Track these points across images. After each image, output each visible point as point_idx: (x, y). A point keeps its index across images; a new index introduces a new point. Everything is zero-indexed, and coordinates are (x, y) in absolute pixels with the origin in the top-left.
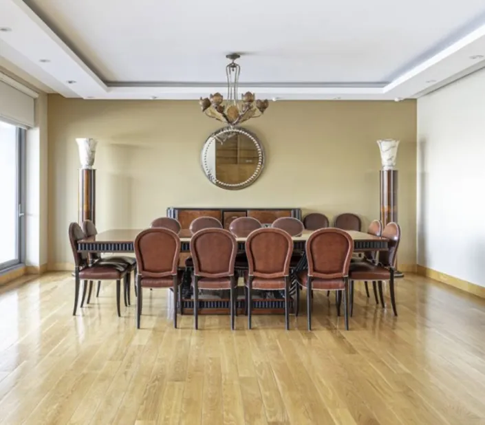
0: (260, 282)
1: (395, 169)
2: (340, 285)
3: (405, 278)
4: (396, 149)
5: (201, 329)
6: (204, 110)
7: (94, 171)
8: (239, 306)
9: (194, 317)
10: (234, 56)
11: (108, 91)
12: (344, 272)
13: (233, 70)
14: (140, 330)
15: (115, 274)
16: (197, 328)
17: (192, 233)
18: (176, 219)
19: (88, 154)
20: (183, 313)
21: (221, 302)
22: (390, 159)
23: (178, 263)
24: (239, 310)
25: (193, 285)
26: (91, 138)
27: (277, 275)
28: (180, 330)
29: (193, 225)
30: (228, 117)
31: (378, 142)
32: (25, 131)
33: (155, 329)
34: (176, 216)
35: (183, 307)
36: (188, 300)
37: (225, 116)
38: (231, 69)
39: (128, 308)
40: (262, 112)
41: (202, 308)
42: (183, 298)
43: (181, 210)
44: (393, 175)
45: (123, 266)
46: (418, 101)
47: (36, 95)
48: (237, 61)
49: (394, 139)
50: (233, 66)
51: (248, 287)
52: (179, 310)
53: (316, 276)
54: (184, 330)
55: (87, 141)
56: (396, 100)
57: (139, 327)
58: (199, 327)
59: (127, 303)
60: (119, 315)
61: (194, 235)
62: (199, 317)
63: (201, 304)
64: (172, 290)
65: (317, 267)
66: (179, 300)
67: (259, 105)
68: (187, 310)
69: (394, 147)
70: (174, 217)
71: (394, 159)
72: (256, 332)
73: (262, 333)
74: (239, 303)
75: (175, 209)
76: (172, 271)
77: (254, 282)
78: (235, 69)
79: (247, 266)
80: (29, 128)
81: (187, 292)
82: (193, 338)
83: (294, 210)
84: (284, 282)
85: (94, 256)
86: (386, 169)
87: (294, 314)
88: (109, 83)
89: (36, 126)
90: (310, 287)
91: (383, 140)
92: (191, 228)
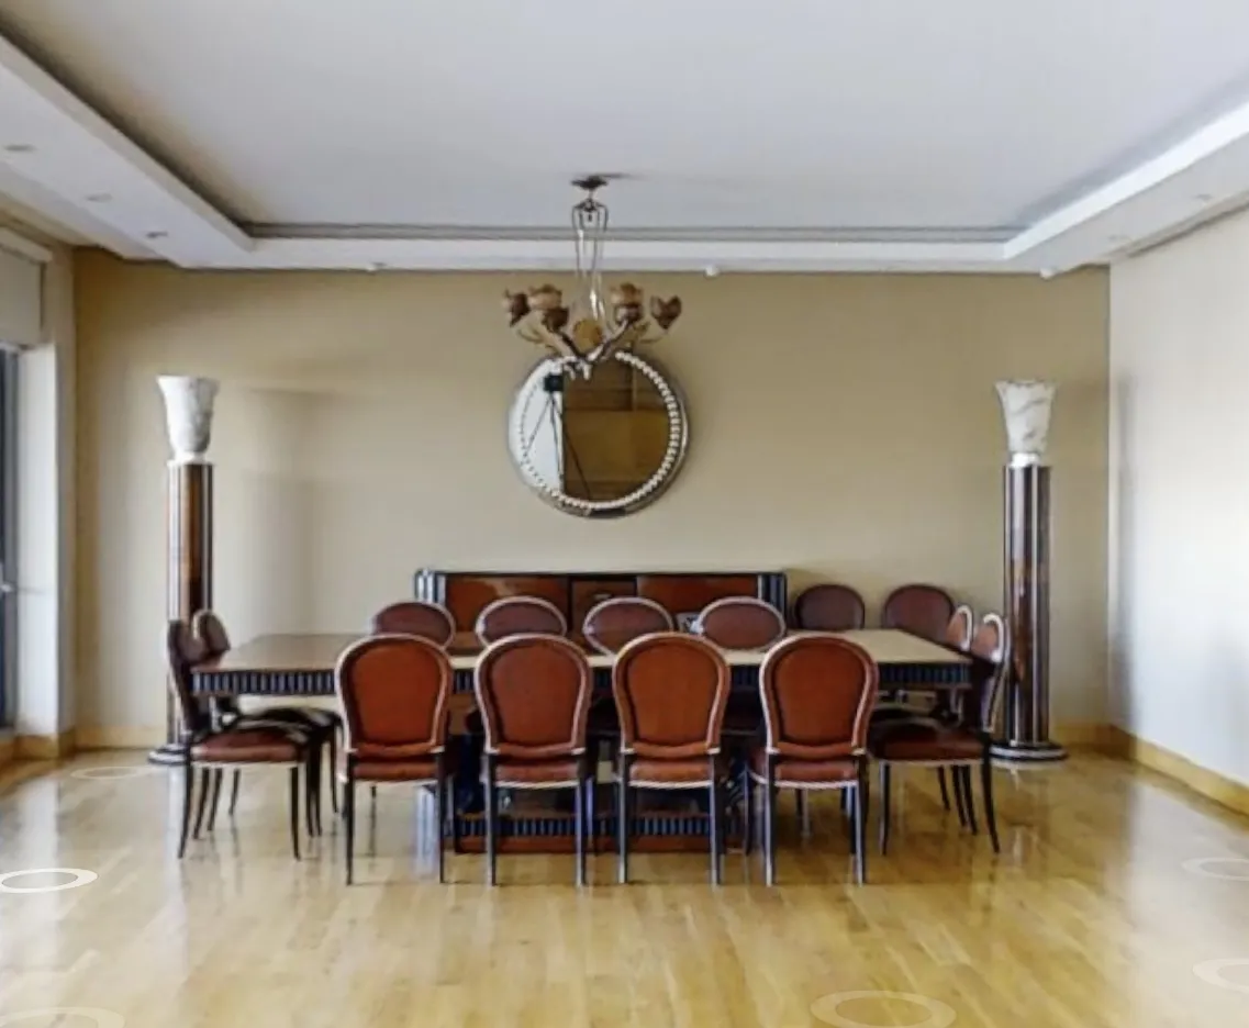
0: (648, 768)
1: (1043, 464)
2: (847, 774)
3: (1071, 761)
4: (1045, 409)
5: (502, 885)
6: (514, 322)
7: (210, 468)
8: (603, 830)
9: (487, 858)
10: (592, 183)
11: (250, 249)
12: (854, 742)
13: (590, 218)
14: (351, 889)
15: (286, 750)
16: (494, 882)
17: (483, 641)
18: (440, 607)
19: (193, 419)
20: (460, 850)
21: (556, 822)
22: (1030, 436)
23: (448, 724)
24: (603, 840)
25: (485, 779)
26: (202, 374)
27: (690, 749)
28: (452, 888)
29: (487, 621)
30: (576, 343)
31: (1000, 386)
32: (15, 356)
33: (389, 884)
34: (442, 595)
35: (458, 836)
36: (472, 817)
37: (567, 340)
38: (585, 214)
39: (315, 839)
40: (665, 327)
41: (507, 837)
42: (460, 812)
43: (454, 579)
44: (1038, 479)
45: (303, 731)
46: (1114, 272)
47: (46, 256)
48: (598, 195)
49: (1040, 381)
50: (589, 207)
51: (620, 780)
52: (450, 840)
53: (786, 752)
54: (461, 887)
55: (191, 386)
56: (1046, 273)
57: (349, 882)
58: (498, 880)
59: (314, 827)
60: (297, 855)
61: (490, 648)
62: (500, 859)
63: (504, 826)
64: (430, 789)
65: (789, 731)
66: (450, 816)
67: (658, 311)
68: (470, 840)
69: (1039, 402)
70: (436, 598)
71: (1041, 434)
72: (638, 888)
73: (654, 893)
74: (603, 824)
75: (437, 575)
76: (433, 741)
77: (634, 769)
78: (594, 214)
79: (618, 729)
80: (25, 347)
81: (470, 798)
82: (484, 904)
83: (767, 576)
84: (711, 768)
85: (226, 705)
86: (1020, 461)
87: (742, 851)
88: (253, 228)
89: (45, 341)
90: (772, 779)
91: (1011, 382)
92: (480, 627)
